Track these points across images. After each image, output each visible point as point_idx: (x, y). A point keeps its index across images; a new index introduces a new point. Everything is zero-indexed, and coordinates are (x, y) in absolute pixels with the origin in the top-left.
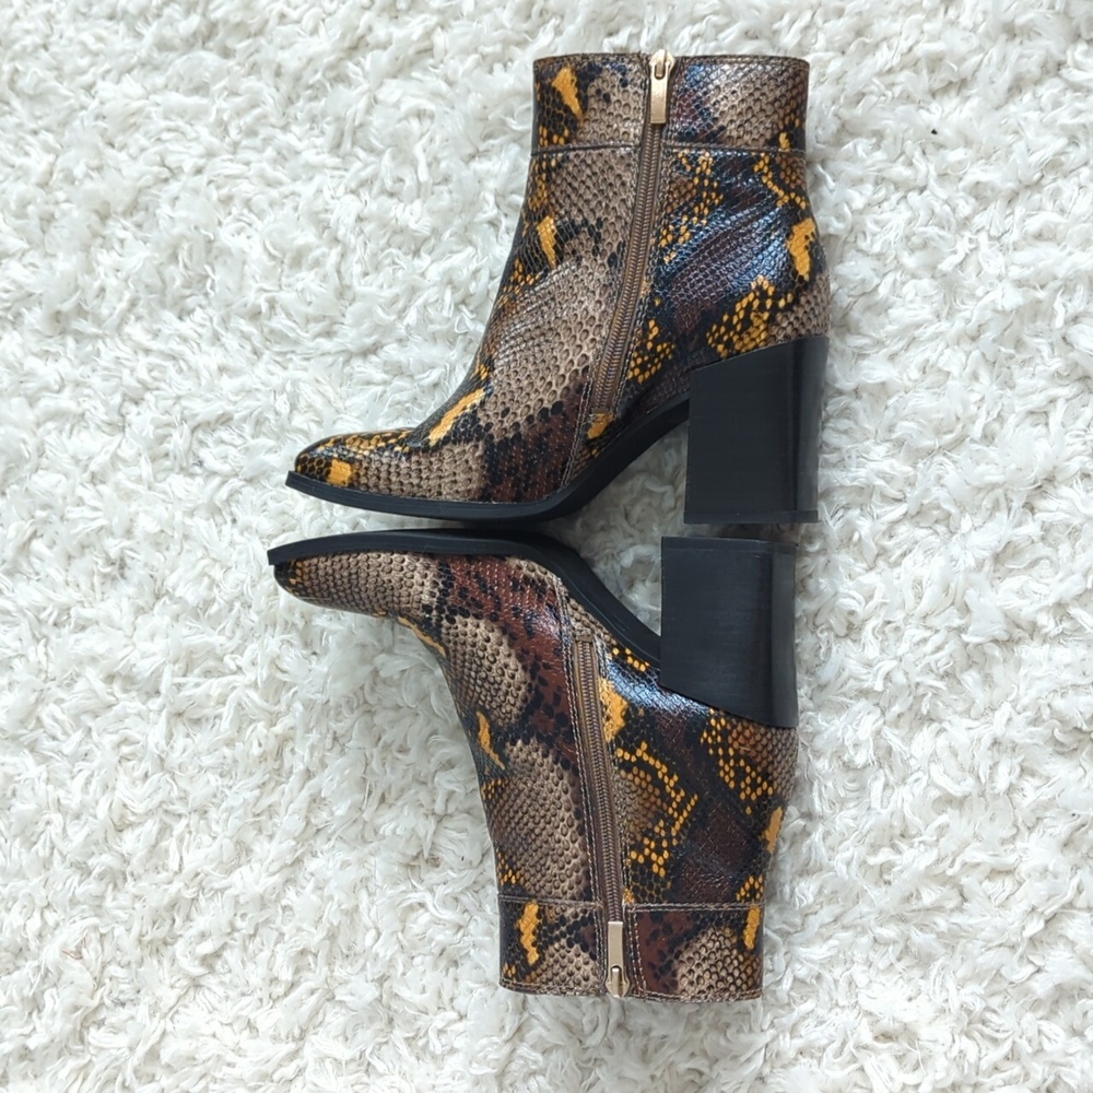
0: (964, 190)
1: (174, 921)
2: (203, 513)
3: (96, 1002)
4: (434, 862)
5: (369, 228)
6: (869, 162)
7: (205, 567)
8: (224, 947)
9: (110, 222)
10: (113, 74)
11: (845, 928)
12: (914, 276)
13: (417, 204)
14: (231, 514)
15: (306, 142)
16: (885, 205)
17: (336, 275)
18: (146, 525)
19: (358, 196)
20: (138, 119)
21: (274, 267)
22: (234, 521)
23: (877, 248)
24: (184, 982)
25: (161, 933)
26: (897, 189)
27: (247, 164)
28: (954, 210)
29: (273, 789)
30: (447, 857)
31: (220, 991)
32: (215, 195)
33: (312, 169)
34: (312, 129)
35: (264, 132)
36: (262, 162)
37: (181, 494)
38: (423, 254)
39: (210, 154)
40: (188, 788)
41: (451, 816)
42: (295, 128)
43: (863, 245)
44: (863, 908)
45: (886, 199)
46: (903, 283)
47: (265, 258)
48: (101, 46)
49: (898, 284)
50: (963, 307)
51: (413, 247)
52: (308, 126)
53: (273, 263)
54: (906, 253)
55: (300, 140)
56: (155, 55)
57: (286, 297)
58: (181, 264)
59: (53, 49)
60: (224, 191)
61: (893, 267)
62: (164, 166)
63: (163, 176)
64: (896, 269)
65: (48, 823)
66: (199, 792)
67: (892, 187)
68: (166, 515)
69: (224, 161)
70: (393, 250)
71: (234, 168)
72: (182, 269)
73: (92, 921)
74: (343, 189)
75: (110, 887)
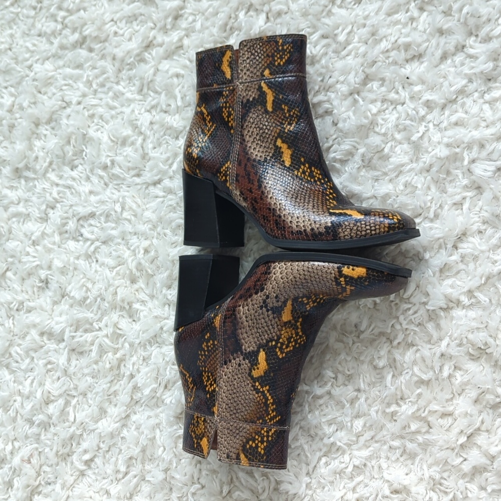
0: (422, 103)
1: (72, 445)
2: (83, 257)
3: (37, 483)
5: (155, 127)
6: (379, 92)
7: (84, 282)
8: (95, 456)
9: (40, 127)
10: (40, 61)
11: (376, 442)
12: (400, 143)
13: (177, 116)
14: (96, 258)
15: (127, 89)
16: (387, 111)
17: (141, 149)
18: (58, 263)
19: (151, 113)
20: (51, 81)
21: (113, 146)
22: (97, 261)
23: (383, 131)
24: (77, 473)
25: (66, 450)
26: (392, 104)
27: (101, 99)
28: (417, 113)
29: (116, 383)
31: (93, 477)
32: (86, 114)
33: (130, 101)
34: (129, 83)
35: (108, 85)
36: (108, 99)
37: (73, 249)
38: (180, 138)
39: (84, 95)
40: (78, 384)
42: (122, 83)
43: (377, 130)
44: (384, 432)
45: (387, 109)
46: (396, 147)
47: (109, 141)
48: (35, 48)
49: (393, 147)
50: (422, 156)
51: (176, 135)
52: (128, 82)
53: (112, 144)
54: (396, 133)
55: (124, 88)
56: (59, 51)
57: (119, 159)
58: (72, 145)
59: (14, 50)
60: (91, 112)
61: (390, 139)
62: (64, 101)
63: (63, 106)
64: (392, 140)
65: (15, 401)
66: (82, 386)
67: (390, 103)
68: (66, 259)
69: (91, 98)
70: (166, 137)
71: (95, 102)
72: (72, 148)
73: (35, 446)
74: (144, 110)
75: (43, 430)
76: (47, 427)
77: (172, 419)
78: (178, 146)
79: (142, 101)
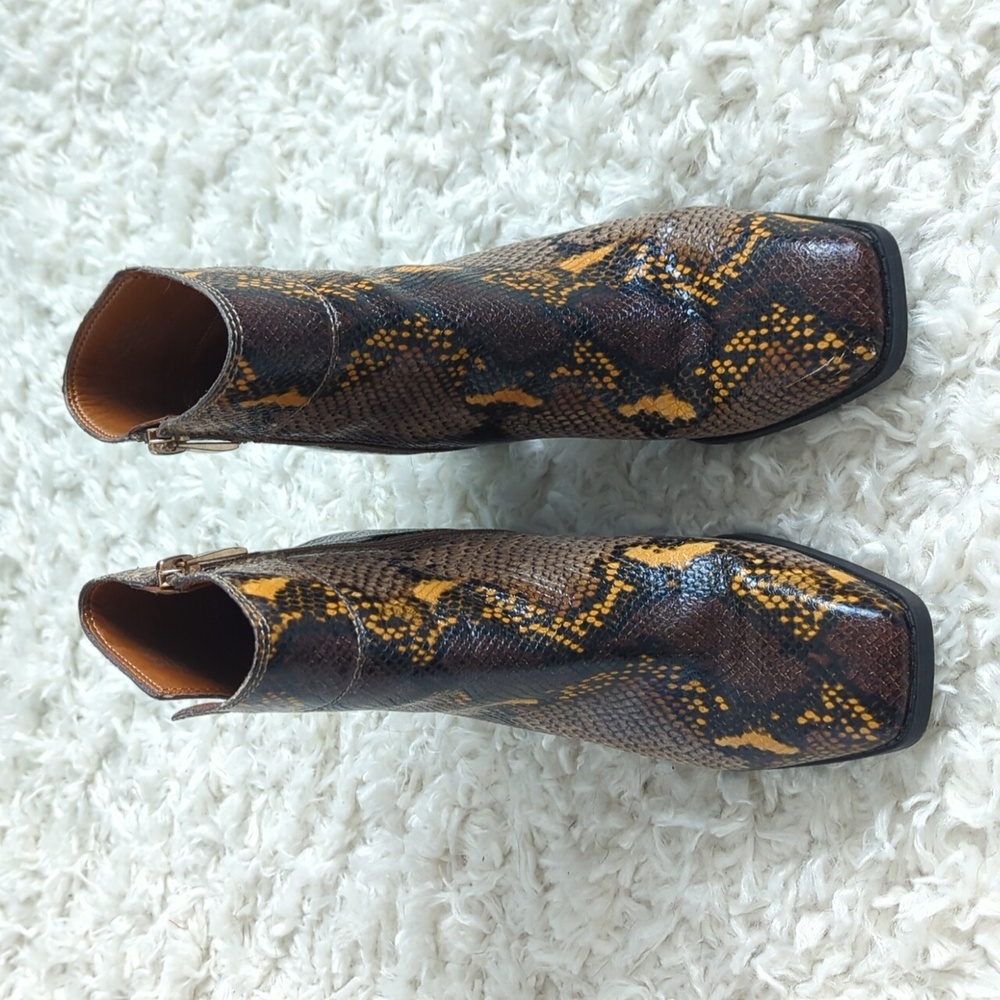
0: (974, 38)
1: (257, 899)
2: (275, 479)
3: (202, 974)
4: (462, 860)
5: (396, 167)
6: (865, 25)
7: (273, 535)
8: (295, 931)
9: (206, 190)
10: (208, 39)
12: (921, 158)
13: (439, 138)
14: (298, 481)
15: (349, 85)
16: (889, 73)
17: (370, 222)
18: (232, 494)
19: (391, 134)
20: (222, 83)
21: (327, 220)
22: (299, 488)
24: (266, 963)
25: (247, 910)
26: (902, 50)
27: (304, 115)
28: (957, 65)
29: (333, 768)
30: (473, 857)
31: (294, 976)
32: (277, 150)
33: (355, 110)
34: (355, 69)
35: (315, 79)
36: (315, 110)
37: (259, 461)
38: (445, 190)
39: (275, 109)
40: (265, 763)
41: (476, 810)
42: (341, 72)
43: (863, 127)
44: (872, 961)
45: (889, 65)
46: (909, 168)
47: (318, 211)
48: (198, 14)
49: (903, 169)
50: (977, 190)
51: (436, 185)
52: (352, 66)
53: (325, 216)
54: (911, 131)
55: (344, 82)
56: (237, 15)
58: (254, 226)
59: (166, 24)
60: (287, 146)
61: (897, 148)
62: (243, 127)
63: (242, 138)
64: (902, 151)
65: (168, 790)
66: (273, 769)
67: (897, 49)
68: (246, 483)
69: (287, 114)
70: (420, 190)
71: (295, 121)
72: (255, 231)
73: (200, 891)
74: (378, 129)
75: (214, 859)
76: (221, 853)
77: (422, 863)
78: (440, 209)
79: (374, 108)
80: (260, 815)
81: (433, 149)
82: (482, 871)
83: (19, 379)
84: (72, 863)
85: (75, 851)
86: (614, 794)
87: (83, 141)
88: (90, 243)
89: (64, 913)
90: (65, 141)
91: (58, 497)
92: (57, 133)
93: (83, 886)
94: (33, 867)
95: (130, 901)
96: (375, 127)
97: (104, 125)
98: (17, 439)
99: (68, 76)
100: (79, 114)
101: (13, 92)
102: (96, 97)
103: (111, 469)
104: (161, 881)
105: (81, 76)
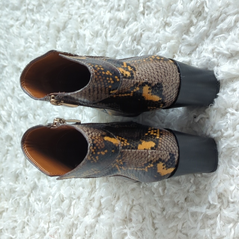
1: (73, 230)
4: (131, 220)
5: (112, 21)
9: (60, 33)
13: (124, 12)
14: (85, 112)
17: (105, 37)
19: (111, 12)
20: (65, 3)
21: (93, 38)
22: (85, 114)
25: (70, 233)
27: (87, 9)
29: (94, 193)
30: (134, 219)
32: (79, 20)
33: (100, 7)
36: (89, 8)
38: (126, 27)
39: (79, 8)
40: (75, 191)
41: (135, 205)
47: (90, 36)
51: (123, 25)
53: (92, 37)
57: (94, 46)
58: (73, 41)
60: (82, 19)
62: (70, 14)
63: (70, 18)
65: (50, 199)
66: (78, 193)
68: (71, 113)
69: (82, 10)
70: (119, 27)
71: (84, 11)
72: (73, 43)
73: (58, 227)
74: (107, 11)
75: (62, 218)
76: (64, 216)
77: (119, 221)
78: (124, 32)
79: (106, 6)
80: (74, 206)
81: (122, 15)
82: (136, 224)
83: (12, 88)
84: (25, 218)
85: (25, 215)
86: (176, 201)
87: (29, 22)
88: (30, 49)
89: (22, 232)
90: (24, 23)
91: (22, 119)
92: (22, 21)
93: (27, 224)
94: (15, 219)
95: (39, 229)
96: (106, 11)
97: (34, 18)
98: (12, 103)
99: (25, 6)
100: (28, 16)
101: (11, 11)
102: (32, 10)
103: (35, 111)
104: (47, 224)
105: (28, 5)
